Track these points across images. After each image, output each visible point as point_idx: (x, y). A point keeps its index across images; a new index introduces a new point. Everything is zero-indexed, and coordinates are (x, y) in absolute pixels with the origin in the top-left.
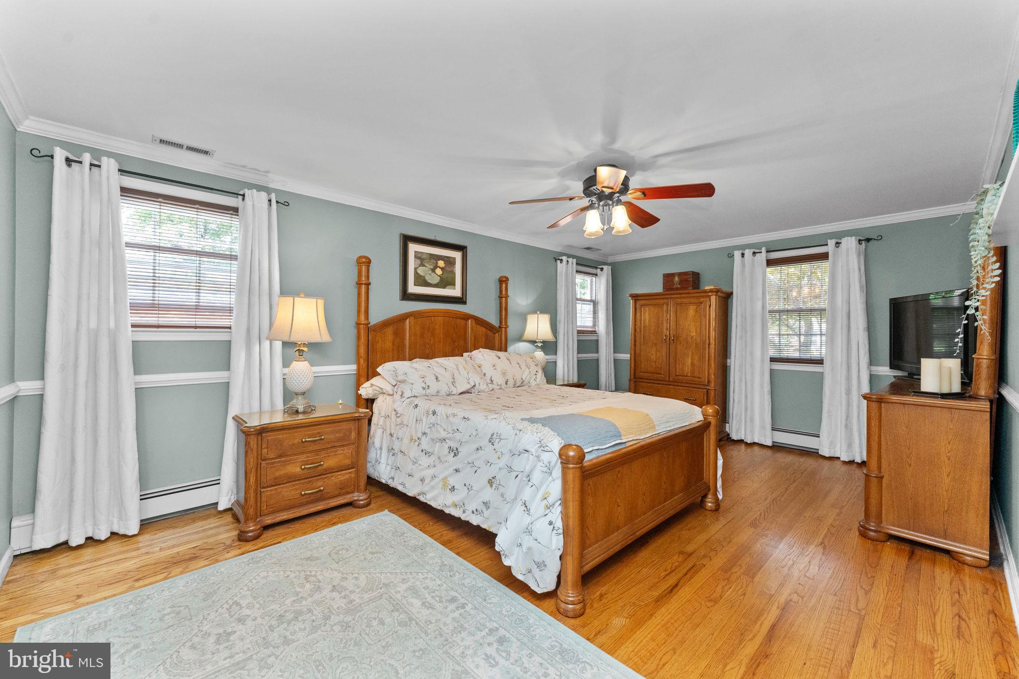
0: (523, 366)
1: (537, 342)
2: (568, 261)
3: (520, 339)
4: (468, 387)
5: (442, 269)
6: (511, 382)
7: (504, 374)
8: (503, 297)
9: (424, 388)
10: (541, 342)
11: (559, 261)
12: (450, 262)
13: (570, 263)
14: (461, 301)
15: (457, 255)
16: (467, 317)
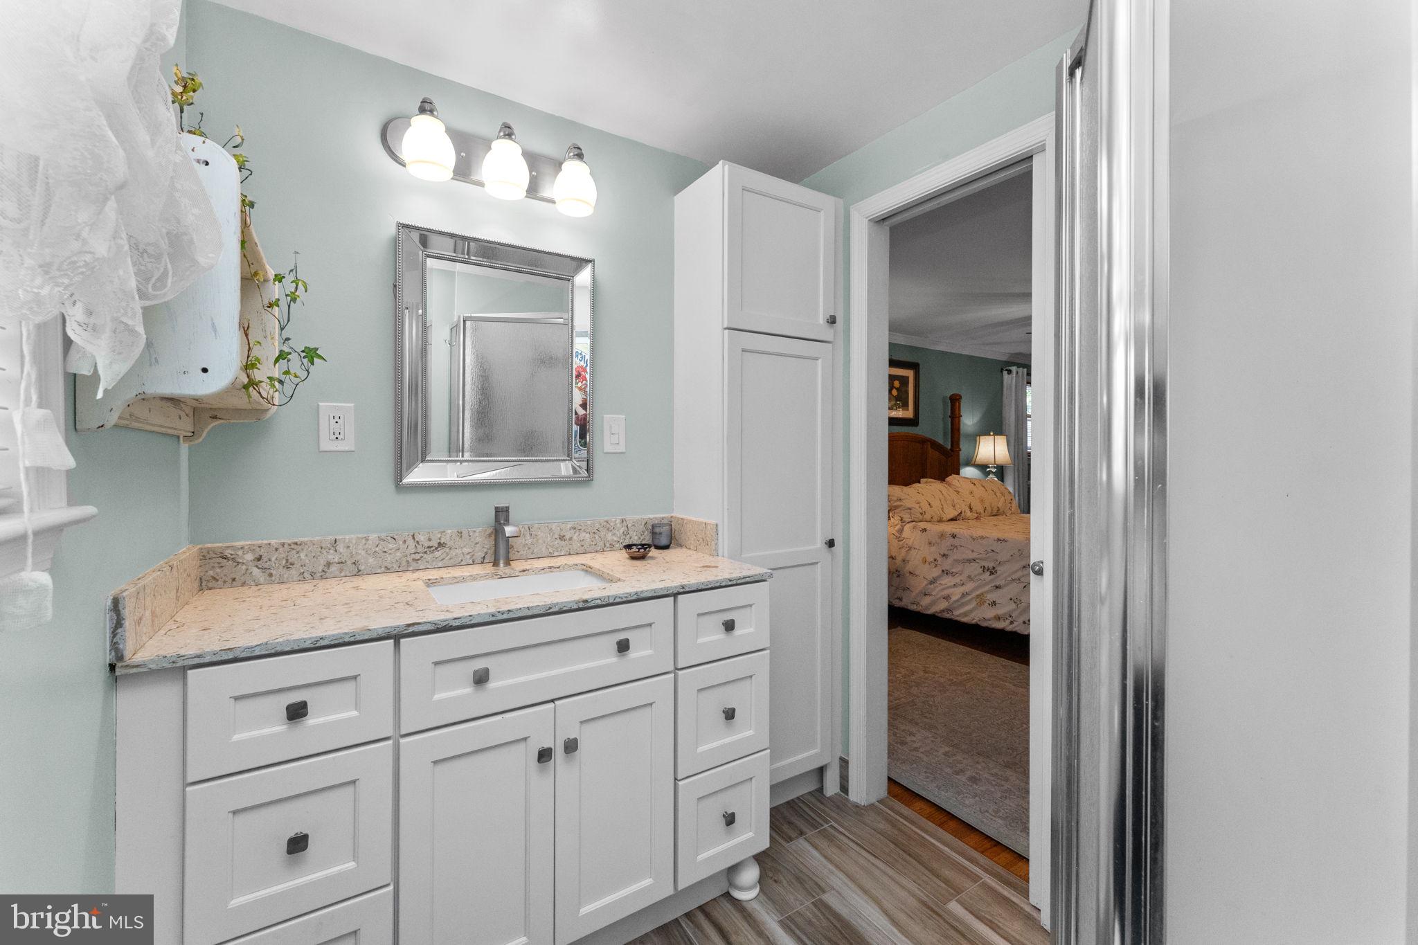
0: (998, 494)
1: (989, 467)
2: (1017, 373)
3: (969, 463)
4: (956, 513)
5: (898, 389)
6: (989, 509)
7: (982, 501)
8: (955, 418)
9: (921, 514)
10: (995, 467)
11: (1005, 373)
12: (905, 381)
13: (1020, 374)
14: (913, 422)
15: (910, 373)
16: (923, 441)
